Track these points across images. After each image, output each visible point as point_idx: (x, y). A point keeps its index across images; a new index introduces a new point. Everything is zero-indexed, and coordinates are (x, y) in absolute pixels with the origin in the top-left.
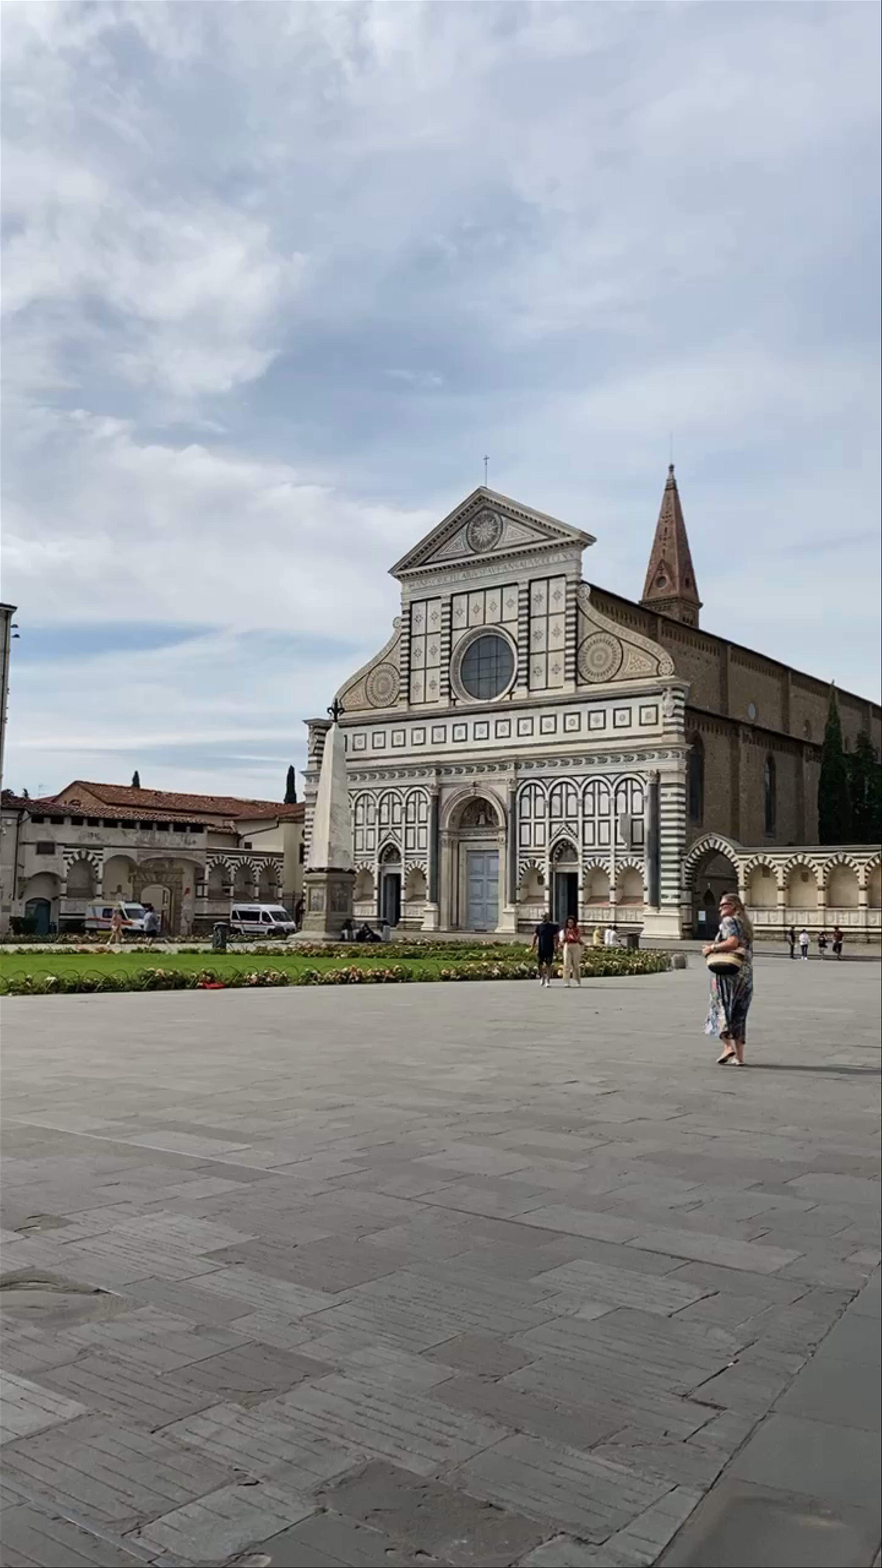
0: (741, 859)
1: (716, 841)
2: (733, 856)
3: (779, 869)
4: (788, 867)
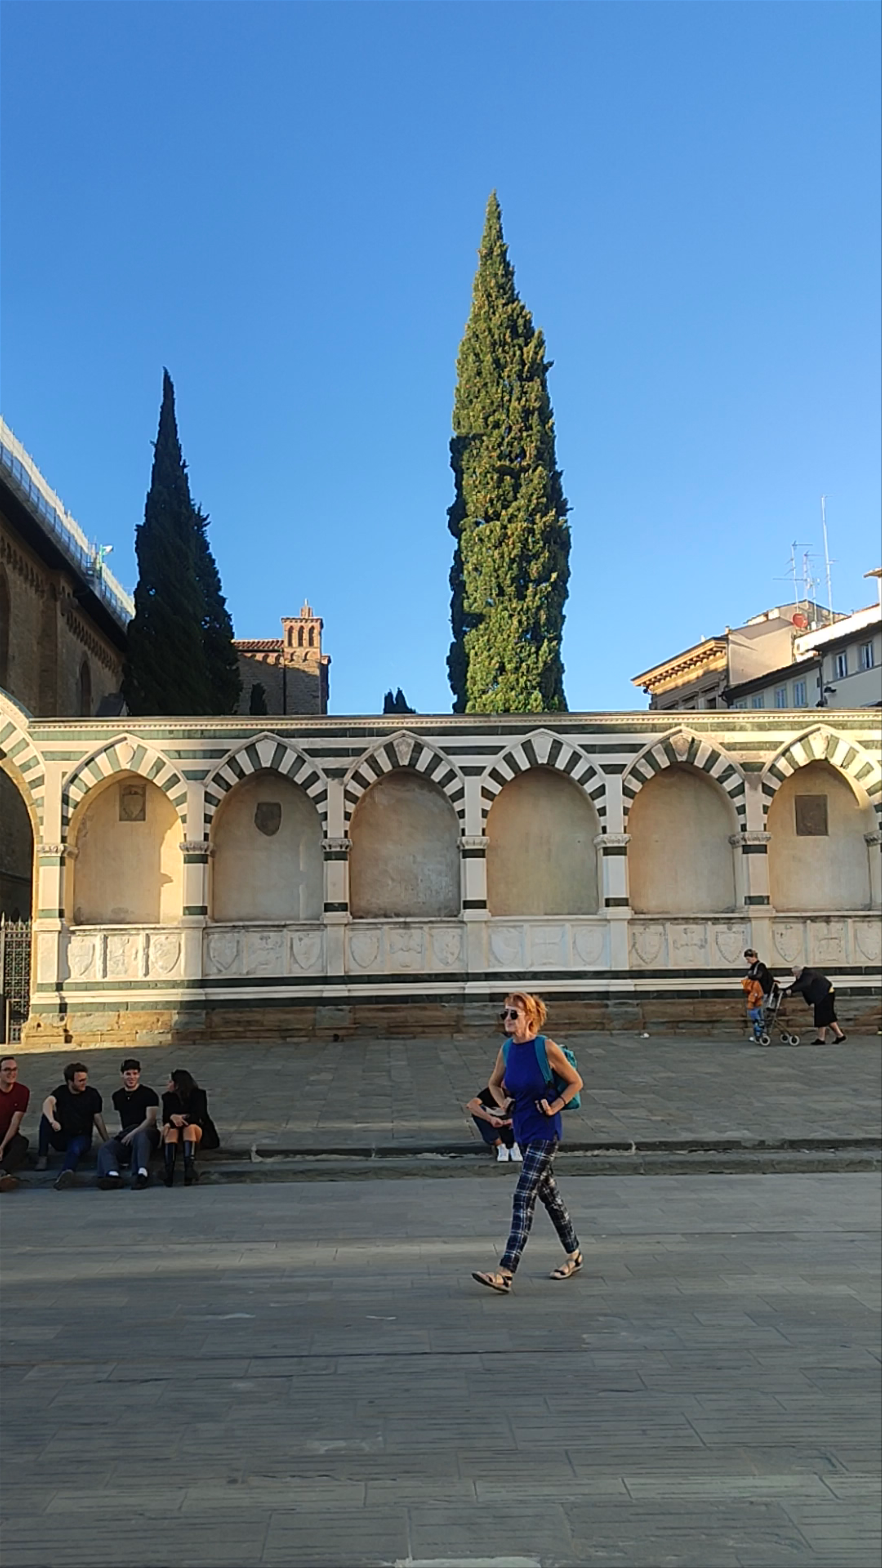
0: (49, 756)
2: (24, 743)
4: (222, 782)
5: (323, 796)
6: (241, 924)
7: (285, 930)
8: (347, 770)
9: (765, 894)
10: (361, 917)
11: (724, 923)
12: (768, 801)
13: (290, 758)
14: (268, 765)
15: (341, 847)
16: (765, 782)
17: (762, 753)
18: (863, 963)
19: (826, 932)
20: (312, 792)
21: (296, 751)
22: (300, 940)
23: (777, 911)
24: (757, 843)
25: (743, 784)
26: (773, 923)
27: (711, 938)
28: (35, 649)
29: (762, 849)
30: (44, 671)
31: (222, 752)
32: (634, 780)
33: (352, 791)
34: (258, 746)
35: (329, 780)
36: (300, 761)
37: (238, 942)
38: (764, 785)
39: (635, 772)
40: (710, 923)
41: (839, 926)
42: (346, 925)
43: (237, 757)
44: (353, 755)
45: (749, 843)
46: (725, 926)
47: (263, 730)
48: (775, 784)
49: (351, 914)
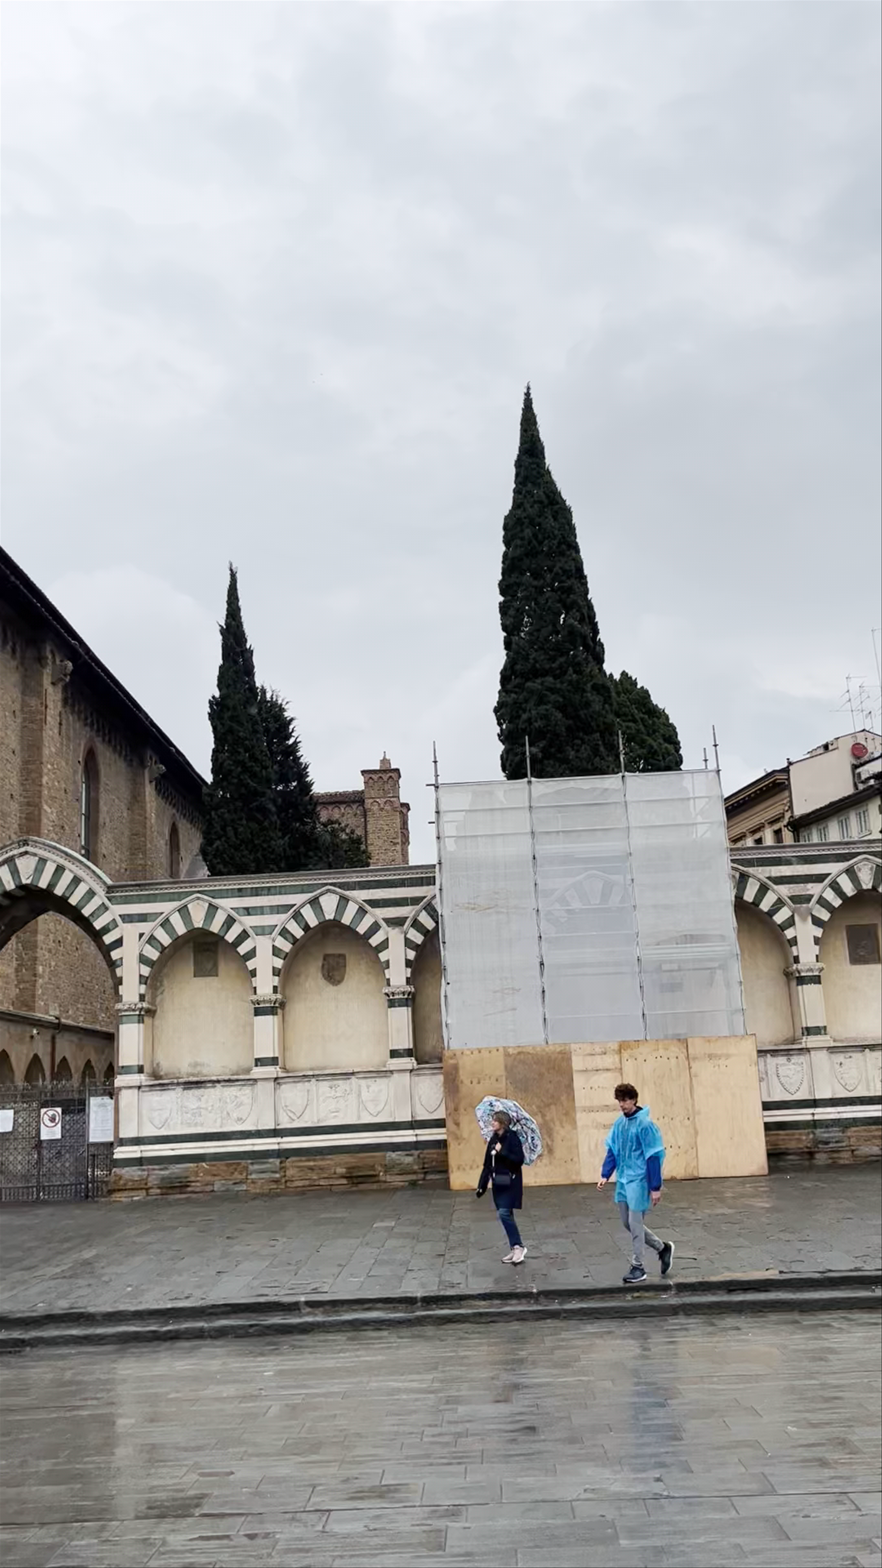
0: (128, 918)
1: (43, 861)
2: (104, 908)
3: (263, 945)
4: (288, 936)
5: (384, 945)
6: (311, 1073)
7: (353, 1077)
8: (407, 918)
9: (821, 1025)
10: (427, 1063)
11: (783, 1055)
12: (819, 932)
13: (351, 910)
14: (332, 917)
15: (404, 993)
16: (814, 913)
17: (810, 885)
20: (375, 941)
21: (356, 902)
22: (368, 1087)
23: (834, 1041)
24: (810, 974)
25: (793, 916)
26: (832, 1053)
27: (771, 1070)
28: (125, 815)
29: (817, 980)
30: (133, 835)
31: (286, 908)
33: (412, 939)
34: (322, 899)
35: (390, 929)
36: (362, 912)
37: (308, 1091)
38: (813, 917)
40: (769, 1055)
42: (411, 1071)
43: (302, 911)
44: (412, 905)
45: (803, 974)
46: (785, 1058)
47: (326, 884)
48: (824, 915)
49: (416, 1060)
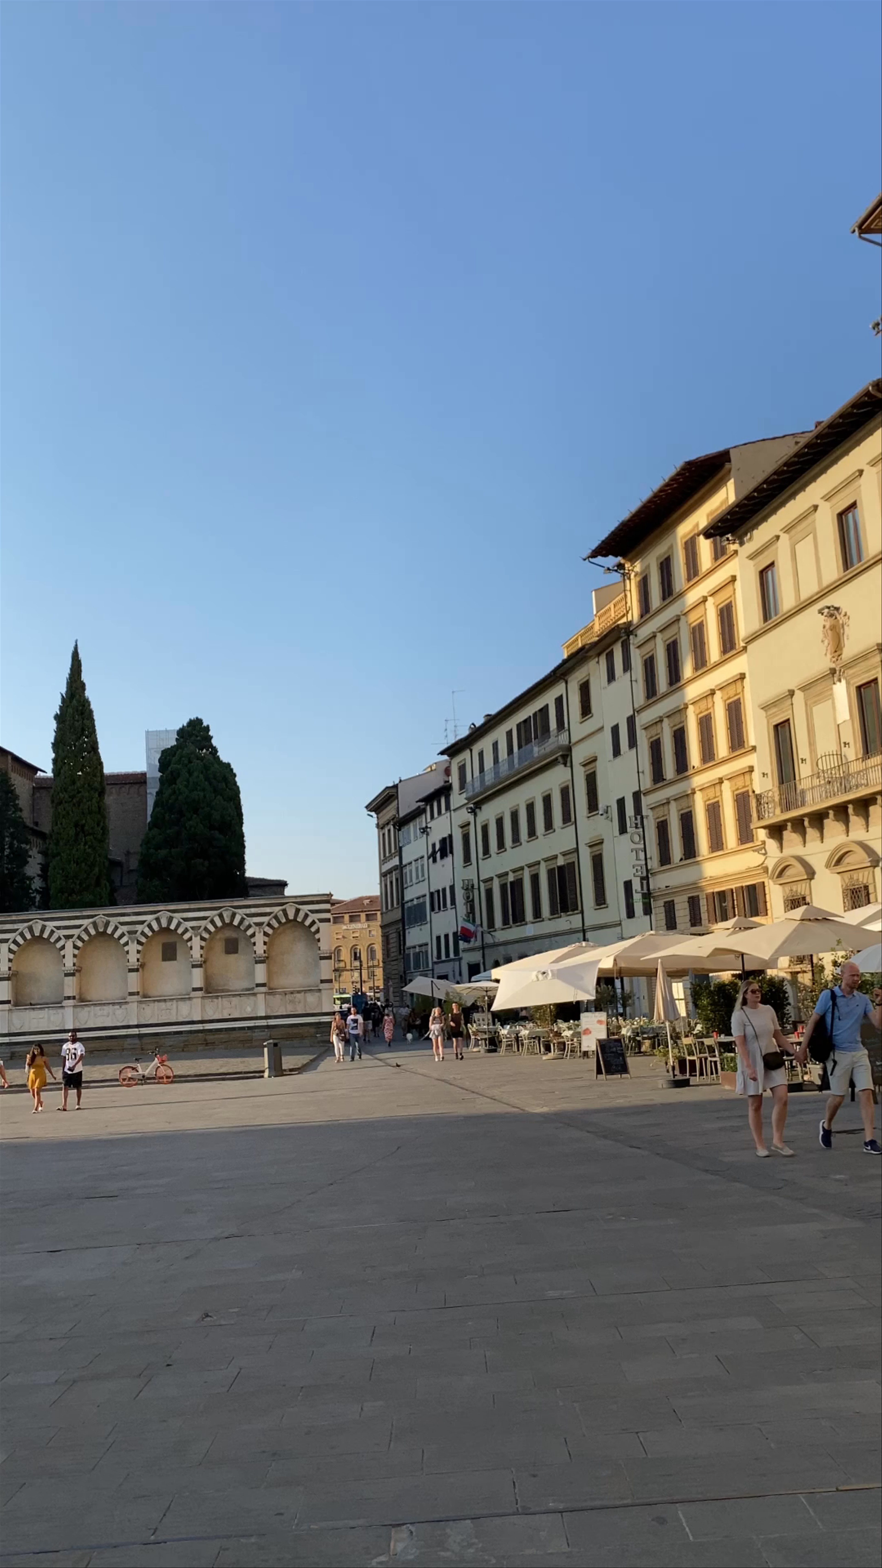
9: (135, 991)
11: (118, 1005)
12: (140, 948)
17: (137, 926)
18: (181, 1019)
19: (164, 1006)
24: (133, 967)
25: (128, 941)
29: (136, 970)
32: (79, 942)
38: (138, 940)
39: (79, 938)
40: (111, 1005)
41: (170, 1003)
45: (130, 968)
48: (143, 940)
